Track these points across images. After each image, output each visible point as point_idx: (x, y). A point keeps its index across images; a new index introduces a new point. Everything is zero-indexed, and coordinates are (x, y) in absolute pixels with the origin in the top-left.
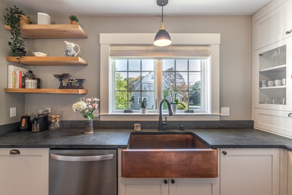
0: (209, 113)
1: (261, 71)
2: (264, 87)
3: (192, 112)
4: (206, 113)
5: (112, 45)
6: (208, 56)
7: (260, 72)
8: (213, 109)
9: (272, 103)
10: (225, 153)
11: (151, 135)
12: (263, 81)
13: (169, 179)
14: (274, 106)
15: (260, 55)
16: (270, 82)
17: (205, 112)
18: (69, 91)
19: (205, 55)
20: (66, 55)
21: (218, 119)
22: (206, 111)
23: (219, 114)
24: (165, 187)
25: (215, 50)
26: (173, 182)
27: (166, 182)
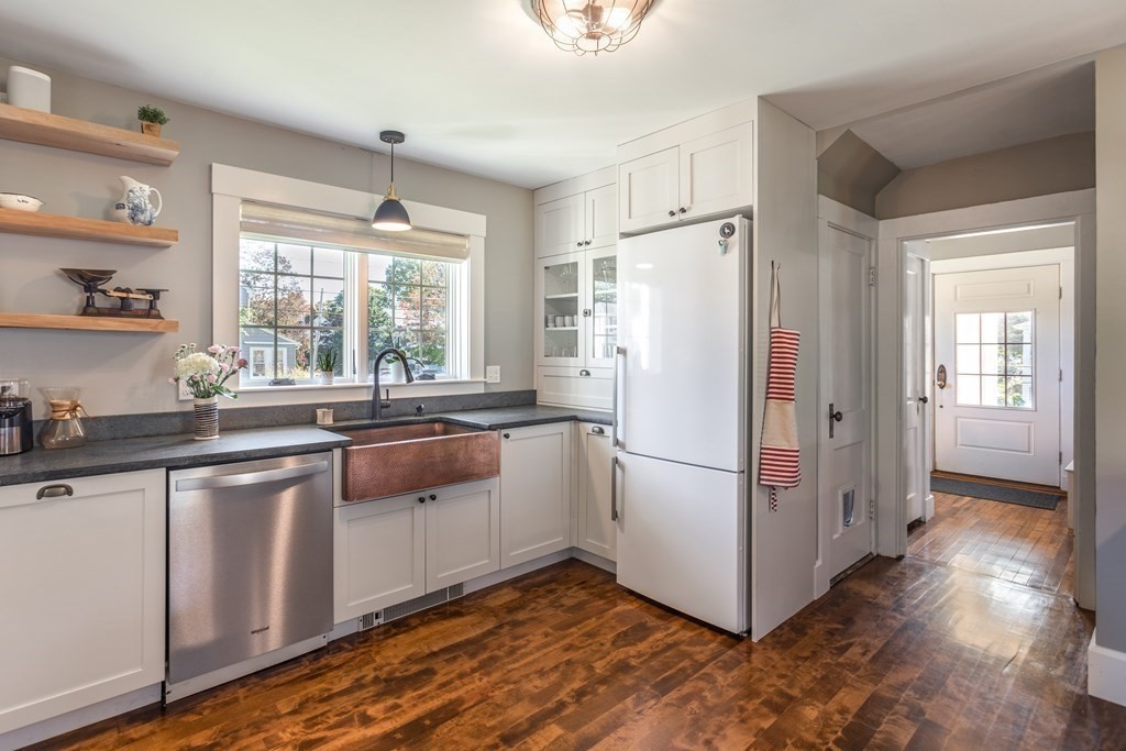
0: (466, 377)
1: (548, 297)
2: (551, 328)
3: (432, 378)
4: (459, 380)
5: (246, 201)
6: (464, 258)
7: (546, 300)
8: (473, 372)
9: (561, 356)
10: (507, 436)
11: (362, 432)
12: (550, 317)
13: (426, 494)
14: (563, 360)
15: (546, 268)
16: (559, 319)
17: (456, 377)
18: (148, 324)
19: (458, 254)
20: (133, 219)
21: (481, 390)
22: (458, 375)
23: (482, 379)
24: (420, 511)
25: (477, 246)
26: (433, 498)
27: (422, 500)
